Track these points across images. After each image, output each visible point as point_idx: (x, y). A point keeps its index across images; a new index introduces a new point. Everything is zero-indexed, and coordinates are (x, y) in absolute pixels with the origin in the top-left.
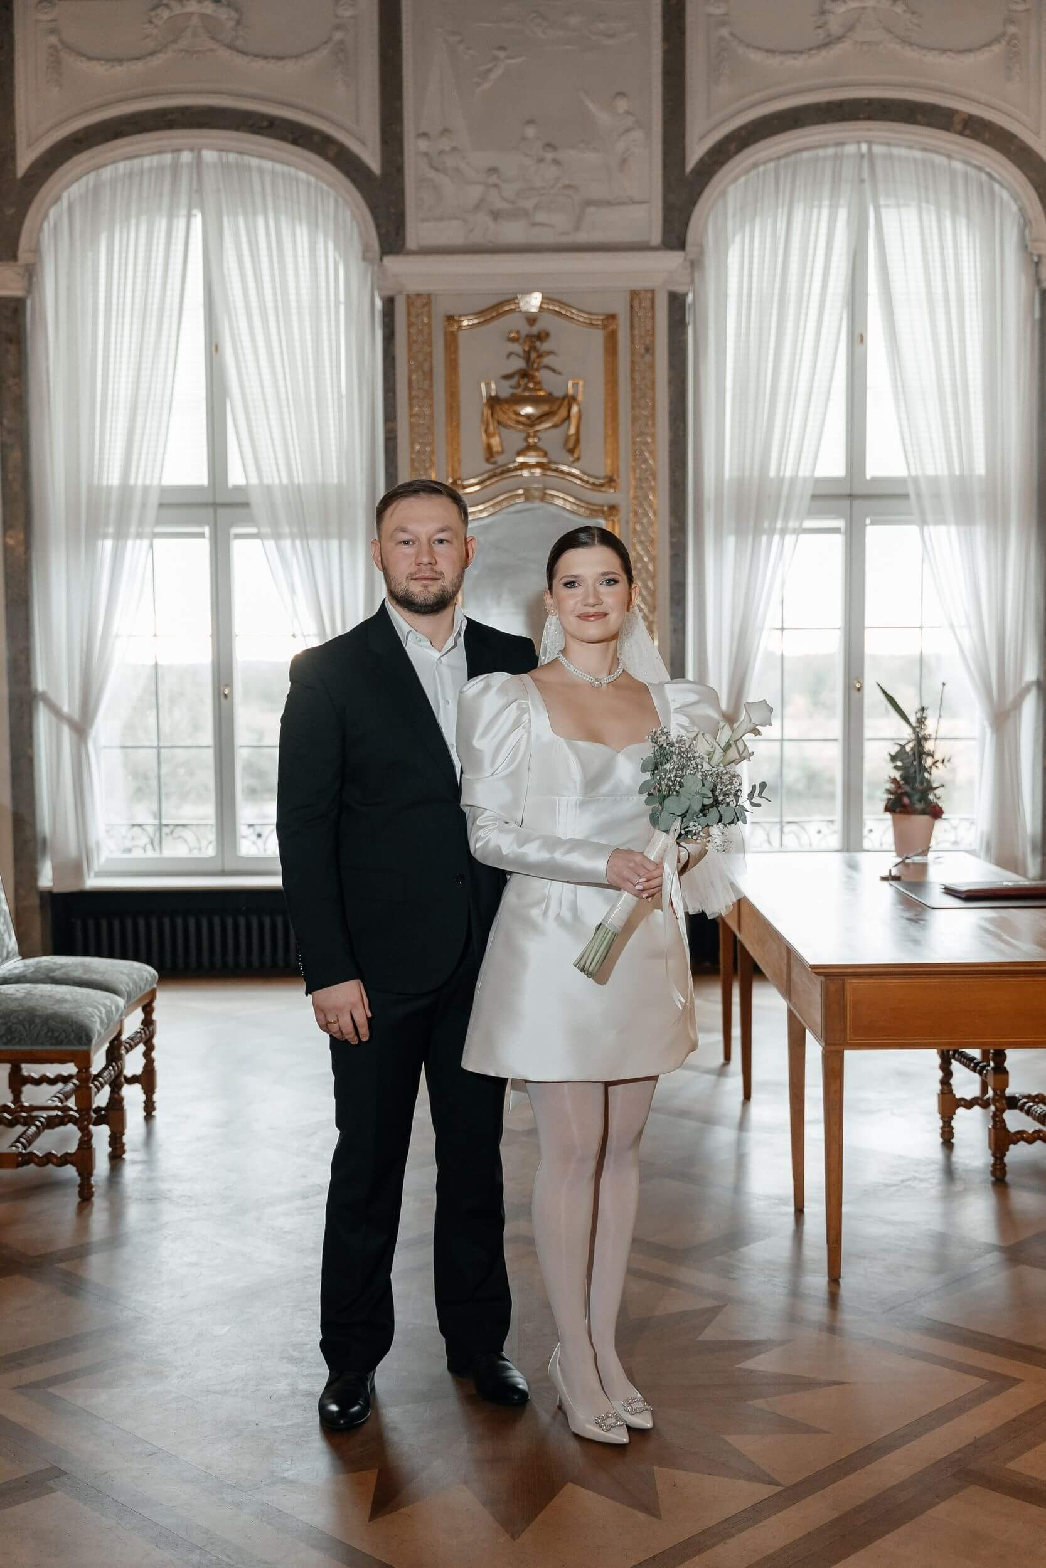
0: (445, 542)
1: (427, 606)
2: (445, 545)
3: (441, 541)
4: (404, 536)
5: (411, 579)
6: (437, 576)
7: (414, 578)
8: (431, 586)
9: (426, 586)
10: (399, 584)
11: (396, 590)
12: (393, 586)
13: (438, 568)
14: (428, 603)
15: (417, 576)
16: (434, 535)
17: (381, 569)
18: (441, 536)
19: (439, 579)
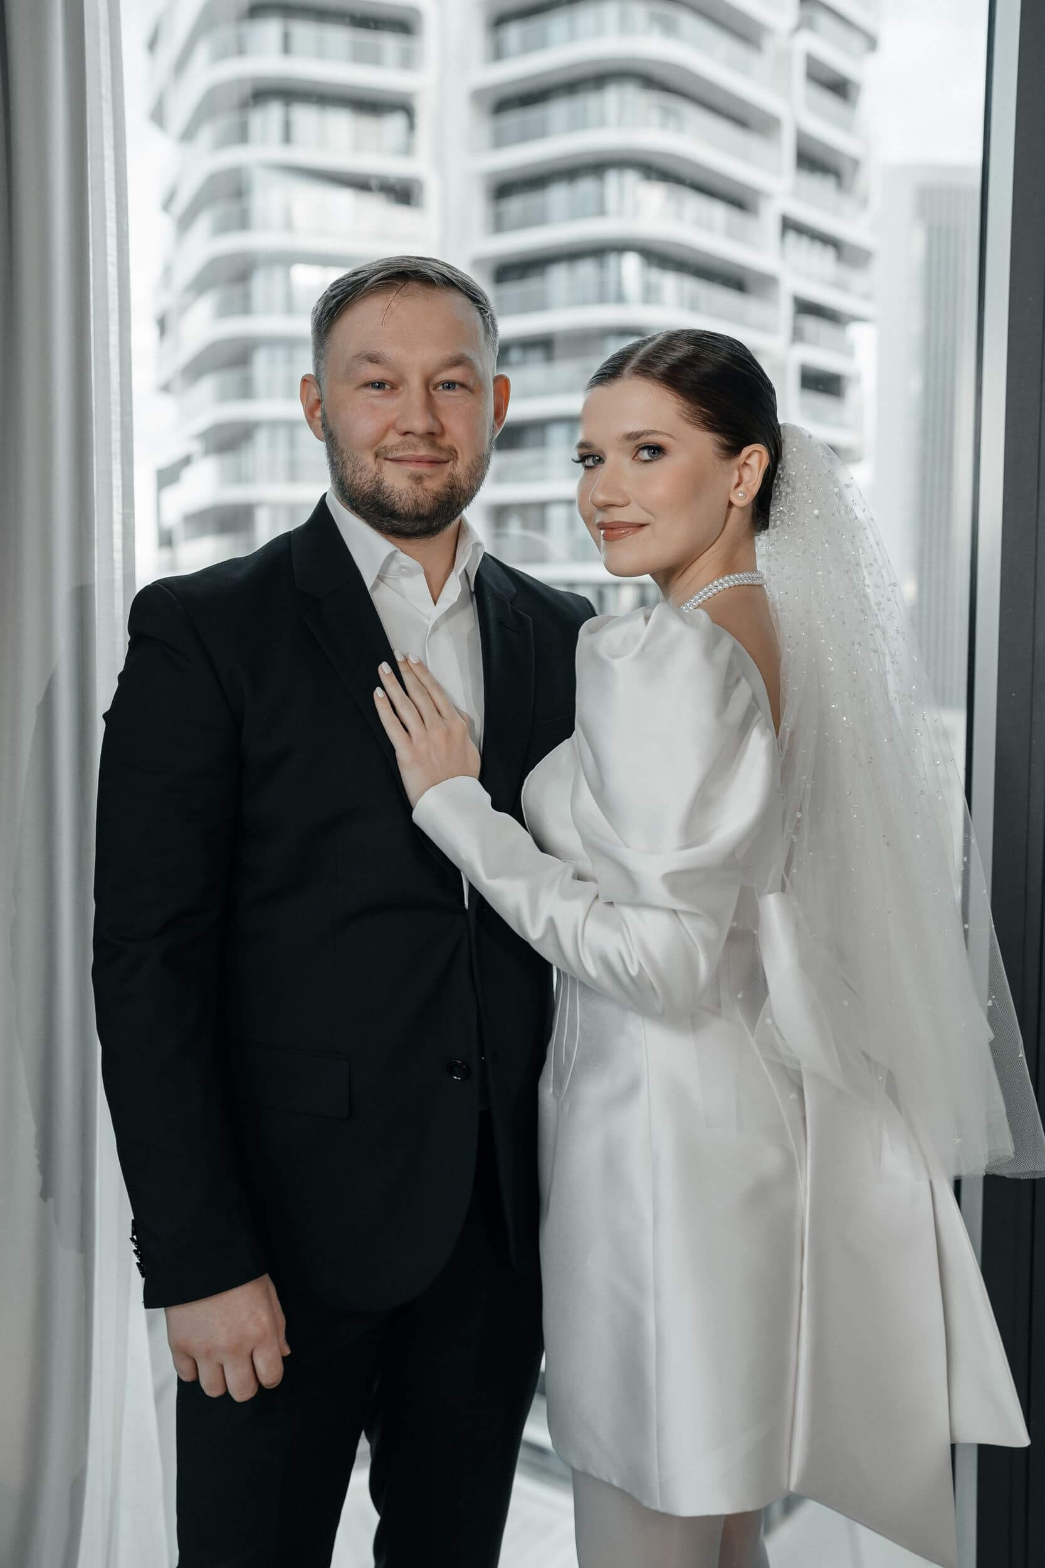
0: (457, 386)
1: (420, 518)
2: (457, 393)
3: (450, 385)
4: (374, 372)
5: (386, 459)
6: (443, 456)
7: (390, 456)
8: (430, 477)
9: (418, 479)
10: (362, 469)
11: (357, 481)
12: (349, 472)
13: (446, 441)
14: (421, 511)
15: (399, 454)
16: (438, 371)
17: (323, 435)
18: (454, 374)
19: (448, 462)
